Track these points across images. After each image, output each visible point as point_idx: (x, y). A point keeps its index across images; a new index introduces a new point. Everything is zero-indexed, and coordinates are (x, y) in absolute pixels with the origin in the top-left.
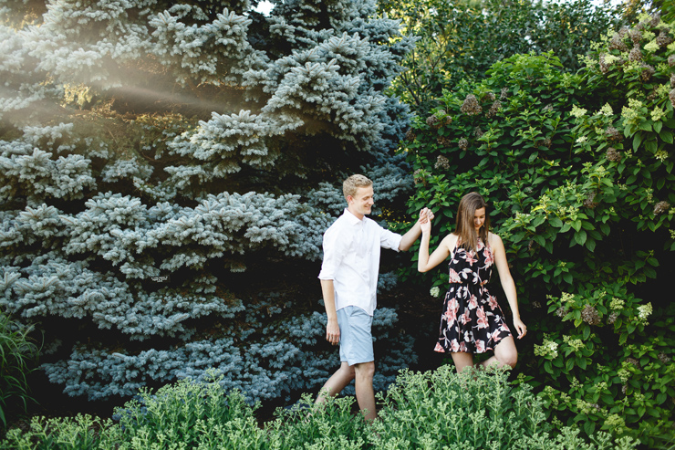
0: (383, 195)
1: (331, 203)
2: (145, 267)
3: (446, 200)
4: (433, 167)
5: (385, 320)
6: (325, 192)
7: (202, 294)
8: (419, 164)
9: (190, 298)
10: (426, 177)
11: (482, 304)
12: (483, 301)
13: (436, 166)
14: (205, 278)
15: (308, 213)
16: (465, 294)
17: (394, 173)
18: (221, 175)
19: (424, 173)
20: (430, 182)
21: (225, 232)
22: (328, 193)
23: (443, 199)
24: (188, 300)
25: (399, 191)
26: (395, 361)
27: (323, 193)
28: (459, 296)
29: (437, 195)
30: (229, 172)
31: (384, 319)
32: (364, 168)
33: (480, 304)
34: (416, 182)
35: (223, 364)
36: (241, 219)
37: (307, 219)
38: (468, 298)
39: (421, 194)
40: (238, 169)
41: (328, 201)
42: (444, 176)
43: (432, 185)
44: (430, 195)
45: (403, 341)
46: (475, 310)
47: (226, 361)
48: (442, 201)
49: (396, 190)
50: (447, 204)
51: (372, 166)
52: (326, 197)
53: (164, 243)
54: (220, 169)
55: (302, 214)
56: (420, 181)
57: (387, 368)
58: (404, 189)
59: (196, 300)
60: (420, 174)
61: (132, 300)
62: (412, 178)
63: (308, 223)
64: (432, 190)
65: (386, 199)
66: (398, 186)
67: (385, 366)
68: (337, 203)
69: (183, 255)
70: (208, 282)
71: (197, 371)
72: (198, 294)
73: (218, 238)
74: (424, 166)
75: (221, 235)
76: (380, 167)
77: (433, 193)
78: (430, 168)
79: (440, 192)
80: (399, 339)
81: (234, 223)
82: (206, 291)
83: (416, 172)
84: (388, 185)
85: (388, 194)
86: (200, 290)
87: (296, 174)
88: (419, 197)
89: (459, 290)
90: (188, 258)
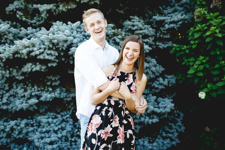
0: (172, 25)
1: (137, 30)
2: (11, 69)
3: (220, 32)
4: (209, 7)
5: (166, 109)
6: (133, 22)
7: (51, 86)
8: (199, 5)
9: (43, 89)
10: (204, 14)
11: (123, 124)
12: (125, 122)
13: (211, 6)
14: (51, 77)
15: (120, 37)
16: (110, 114)
17: (180, 11)
18: (64, 10)
19: (203, 11)
20: (208, 18)
21: (57, 50)
22: (135, 23)
23: (217, 31)
24: (41, 90)
25: (182, 23)
26: (170, 131)
27: (131, 23)
28: (104, 114)
29: (213, 28)
30: (69, 7)
31: (165, 107)
32: (161, 8)
33: (121, 124)
34: (195, 17)
35: (60, 130)
36: (66, 41)
37: (118, 40)
38: (112, 117)
39: (199, 27)
40: (74, 6)
41: (134, 28)
42: (218, 13)
43: (208, 20)
44: (206, 28)
45: (176, 117)
46: (117, 128)
47: (63, 129)
48: (216, 33)
49: (180, 23)
50: (220, 35)
51: (166, 7)
52: (133, 26)
53: (16, 56)
54: (64, 6)
55: (115, 37)
56: (198, 17)
57: (164, 135)
58: (186, 22)
59: (46, 89)
60: (200, 12)
61: (7, 88)
62: (193, 14)
63: (119, 43)
64: (208, 24)
65: (173, 28)
66: (181, 20)
67: (164, 133)
68: (141, 29)
69: (30, 64)
70: (53, 79)
71: (43, 135)
72: (48, 86)
73: (51, 54)
74: (202, 6)
75: (53, 52)
76: (171, 8)
77: (209, 26)
78: (207, 8)
79: (214, 26)
80: (174, 116)
81: (61, 44)
82: (53, 84)
83: (197, 10)
84: (176, 19)
85: (175, 25)
86: (49, 83)
87: (117, 10)
88: (197, 29)
89: (104, 110)
90: (33, 66)
